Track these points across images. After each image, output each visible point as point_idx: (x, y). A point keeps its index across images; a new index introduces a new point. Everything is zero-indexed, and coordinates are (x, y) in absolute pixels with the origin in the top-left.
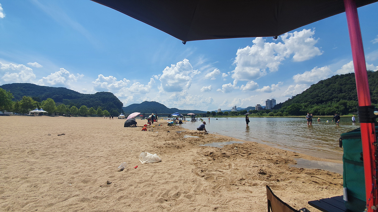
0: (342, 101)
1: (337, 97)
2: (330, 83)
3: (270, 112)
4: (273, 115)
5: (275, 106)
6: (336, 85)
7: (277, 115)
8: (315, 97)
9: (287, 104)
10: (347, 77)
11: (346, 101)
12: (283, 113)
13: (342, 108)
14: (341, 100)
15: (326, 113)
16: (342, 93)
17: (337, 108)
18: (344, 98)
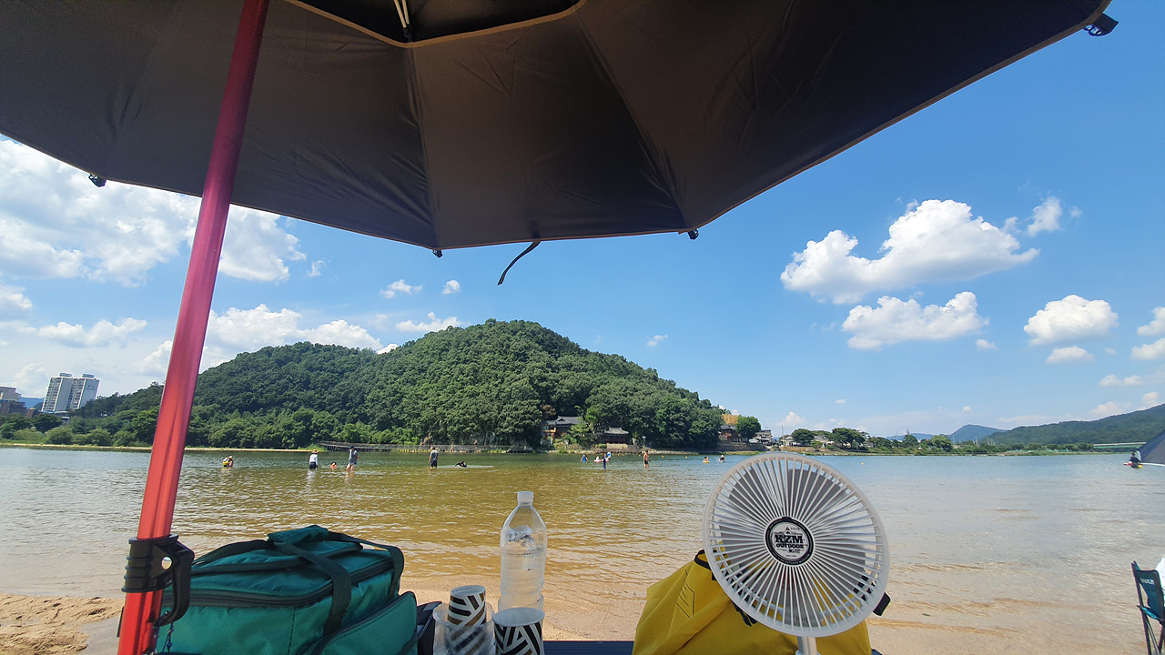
0: (303, 410)
1: (294, 399)
2: (288, 359)
3: (57, 424)
4: (67, 441)
5: (90, 404)
6: (300, 368)
7: (88, 442)
8: (241, 391)
9: (142, 401)
10: (328, 354)
11: (311, 411)
12: (113, 433)
13: (299, 428)
14: (302, 408)
15: (257, 439)
16: (308, 389)
17: (289, 427)
18: (309, 403)
